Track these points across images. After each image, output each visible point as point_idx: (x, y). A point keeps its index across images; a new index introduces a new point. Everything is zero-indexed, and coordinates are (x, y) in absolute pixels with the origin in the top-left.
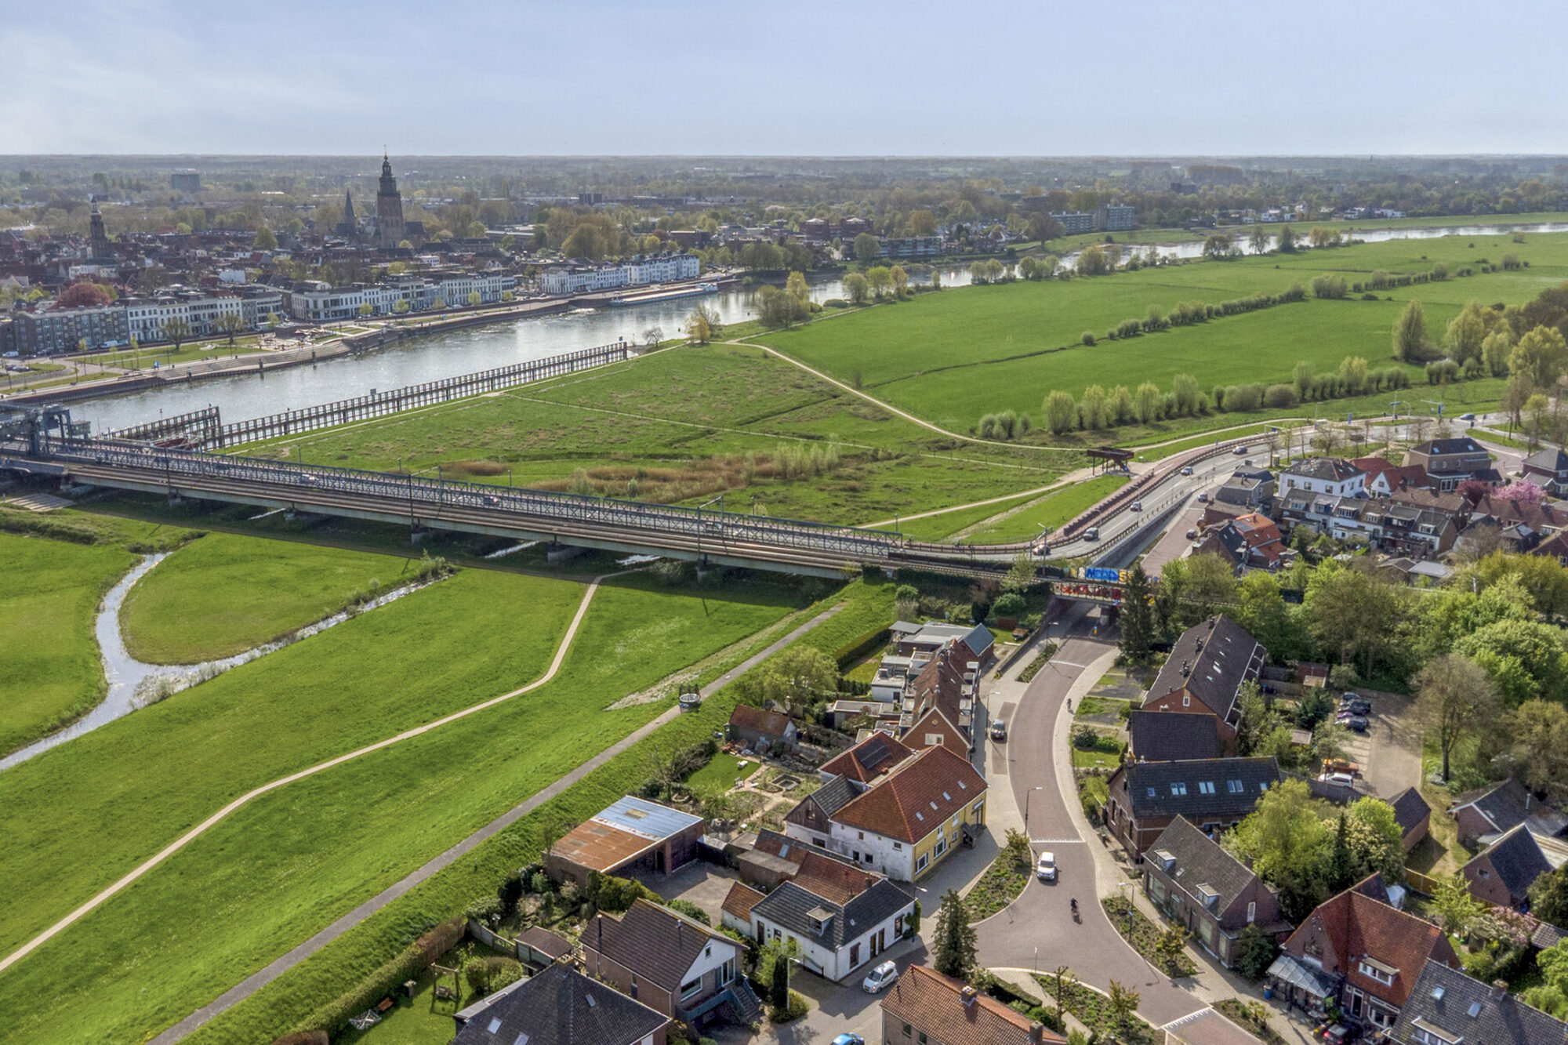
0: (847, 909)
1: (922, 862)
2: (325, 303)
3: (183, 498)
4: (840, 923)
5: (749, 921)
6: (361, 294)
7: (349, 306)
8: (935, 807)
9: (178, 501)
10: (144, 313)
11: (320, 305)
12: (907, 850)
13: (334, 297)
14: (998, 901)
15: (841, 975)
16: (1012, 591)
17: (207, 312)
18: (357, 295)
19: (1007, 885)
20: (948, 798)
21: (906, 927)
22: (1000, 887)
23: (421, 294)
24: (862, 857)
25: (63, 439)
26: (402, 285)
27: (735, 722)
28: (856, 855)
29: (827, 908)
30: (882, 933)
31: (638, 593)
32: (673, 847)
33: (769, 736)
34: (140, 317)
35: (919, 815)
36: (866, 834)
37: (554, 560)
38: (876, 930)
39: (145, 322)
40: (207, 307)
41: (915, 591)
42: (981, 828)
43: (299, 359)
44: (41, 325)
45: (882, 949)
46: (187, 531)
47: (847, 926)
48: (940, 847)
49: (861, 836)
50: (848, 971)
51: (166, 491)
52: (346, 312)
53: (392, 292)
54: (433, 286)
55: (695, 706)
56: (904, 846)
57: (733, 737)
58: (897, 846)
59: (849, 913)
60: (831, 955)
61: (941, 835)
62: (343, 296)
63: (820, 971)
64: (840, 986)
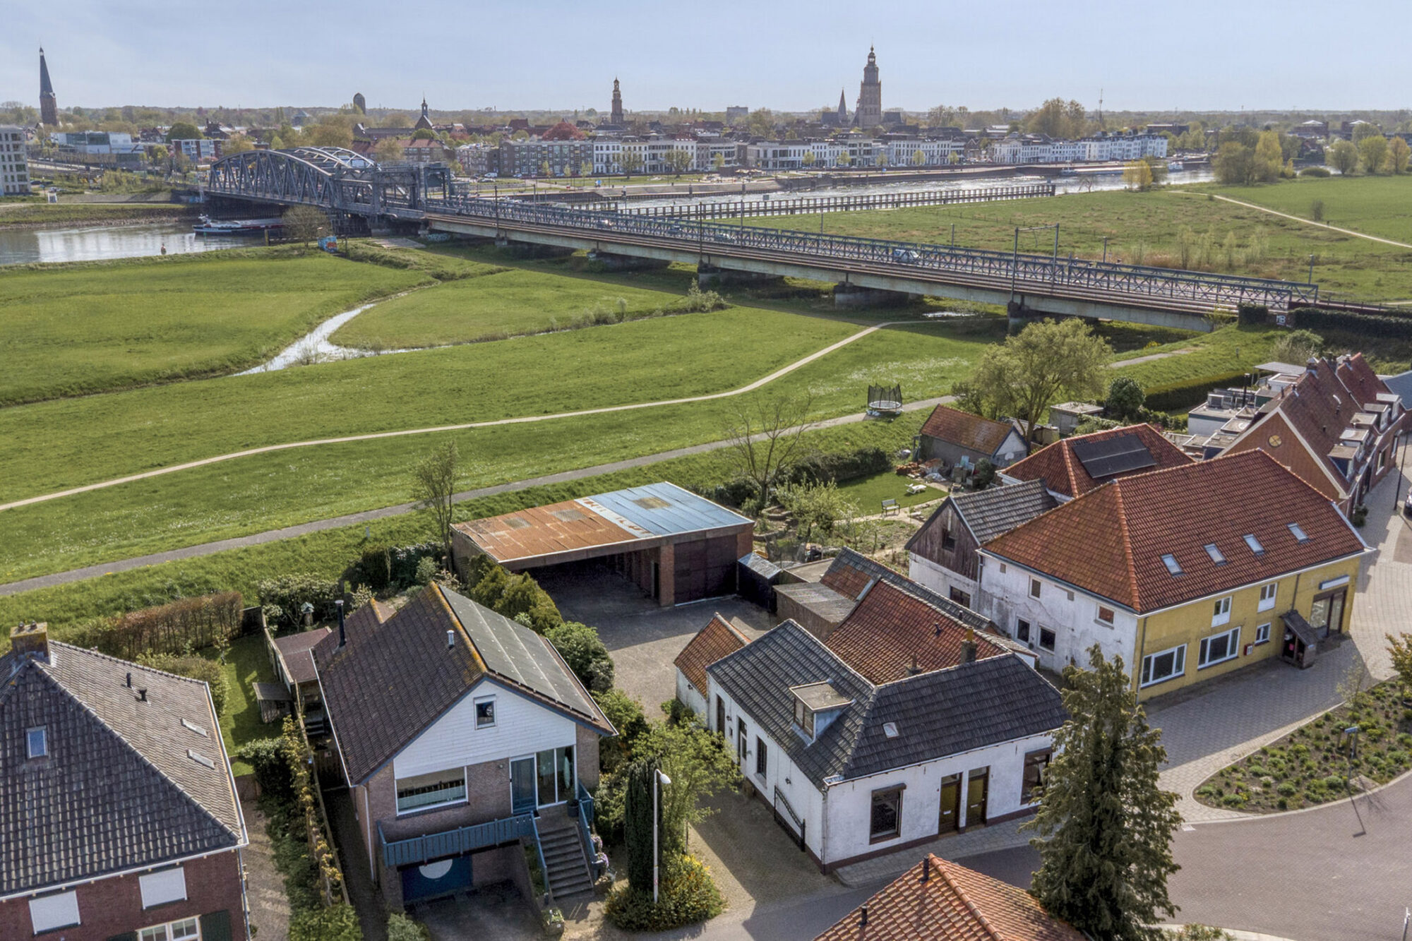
0: (882, 697)
1: (1164, 665)
2: (775, 153)
4: (856, 725)
5: (704, 693)
6: (810, 148)
7: (797, 158)
8: (1217, 557)
10: (608, 148)
12: (1126, 625)
13: (783, 148)
14: (1334, 777)
15: (839, 850)
17: (664, 152)
18: (806, 148)
19: (1370, 752)
20: (1255, 547)
22: (1346, 750)
23: (868, 152)
24: (1035, 635)
25: (444, 201)
26: (850, 142)
27: (928, 431)
28: (1024, 627)
29: (843, 686)
30: (981, 778)
33: (975, 453)
34: (605, 152)
35: (1170, 562)
36: (1047, 587)
37: (841, 304)
38: (963, 763)
39: (607, 156)
40: (664, 147)
41: (1318, 339)
42: (1335, 636)
43: (730, 190)
44: (519, 152)
45: (979, 817)
46: (495, 267)
47: (872, 737)
48: (1219, 648)
49: (1036, 589)
50: (863, 846)
51: (495, 233)
52: (793, 163)
53: (839, 148)
54: (880, 145)
56: (1120, 616)
57: (924, 455)
58: (1106, 616)
59: (885, 707)
60: (816, 795)
61: (1222, 619)
62: (791, 148)
63: (799, 831)
64: (836, 879)
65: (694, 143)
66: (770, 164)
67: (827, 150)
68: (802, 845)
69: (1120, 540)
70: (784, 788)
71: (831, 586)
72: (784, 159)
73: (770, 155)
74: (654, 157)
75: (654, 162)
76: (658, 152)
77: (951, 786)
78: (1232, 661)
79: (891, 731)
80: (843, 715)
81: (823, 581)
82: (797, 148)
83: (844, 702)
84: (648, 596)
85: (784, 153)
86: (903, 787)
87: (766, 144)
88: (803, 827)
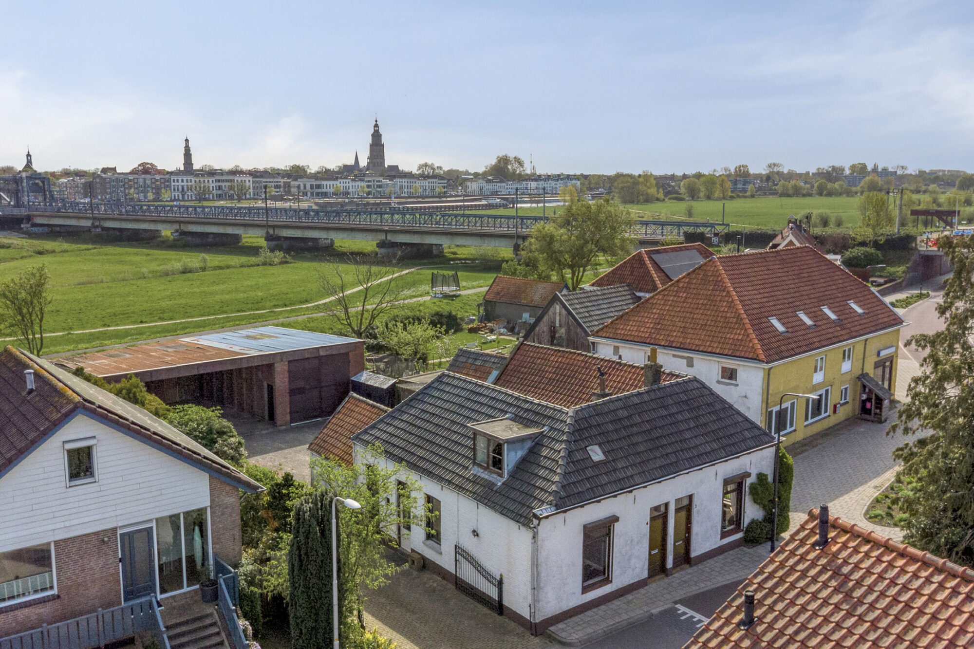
1: (781, 420)
6: (338, 183)
7: (329, 190)
8: (808, 321)
10: (182, 181)
12: (751, 380)
13: (318, 183)
17: (228, 184)
20: (831, 315)
21: (752, 512)
23: (380, 186)
26: (366, 179)
29: (529, 417)
30: (686, 508)
32: (293, 376)
35: (776, 323)
36: (665, 358)
38: (667, 492)
39: (183, 187)
40: (227, 181)
48: (817, 407)
51: (90, 223)
52: (326, 193)
54: (388, 182)
55: (450, 297)
56: (745, 372)
57: (487, 319)
60: (521, 537)
61: (819, 377)
62: (324, 183)
63: (493, 593)
65: (251, 179)
66: (309, 194)
67: (350, 185)
68: (499, 608)
69: (731, 305)
70: (469, 544)
72: (319, 190)
73: (308, 187)
74: (220, 188)
75: (220, 192)
76: (223, 184)
77: (659, 516)
78: (828, 419)
79: (597, 454)
80: (536, 444)
82: (328, 183)
83: (534, 431)
84: (261, 420)
85: (319, 187)
86: (615, 519)
87: (304, 180)
88: (500, 584)
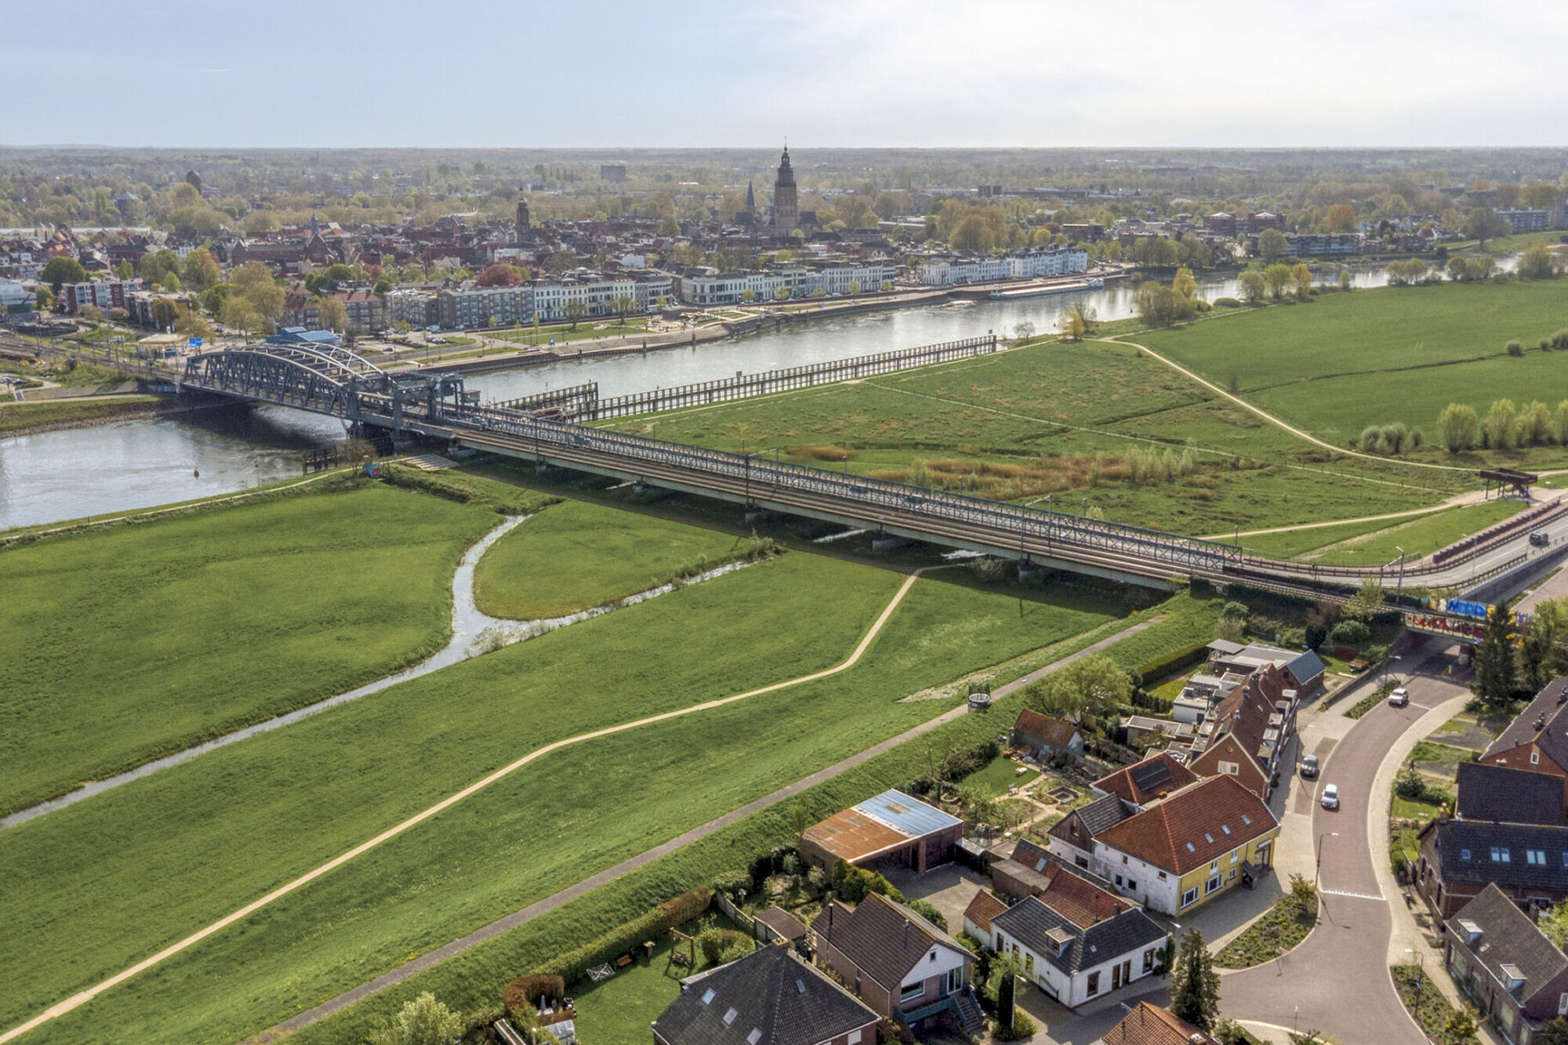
0: (1089, 934)
1: (1190, 897)
2: (712, 288)
3: (549, 466)
4: (1079, 948)
5: (989, 931)
6: (746, 281)
7: (733, 292)
8: (1211, 840)
9: (544, 468)
10: (548, 294)
11: (707, 290)
12: (1173, 881)
13: (720, 282)
14: (1268, 950)
15: (1076, 1002)
16: (1355, 618)
17: (604, 294)
18: (742, 281)
19: (1283, 934)
20: (1227, 831)
21: (1156, 963)
22: (1274, 935)
23: (803, 282)
24: (1125, 883)
25: (456, 406)
26: (785, 272)
27: (1020, 727)
28: (1119, 880)
29: (1068, 929)
30: (1128, 965)
31: (956, 589)
32: (928, 847)
33: (1052, 744)
34: (545, 297)
35: (1190, 846)
36: (1131, 859)
37: (878, 549)
38: (1120, 960)
39: (548, 301)
40: (604, 289)
41: (1244, 609)
42: (1266, 869)
43: (680, 340)
44: (460, 303)
45: (1126, 982)
46: (548, 496)
47: (1086, 953)
48: (1213, 884)
49: (1125, 860)
50: (1085, 999)
51: (534, 458)
52: (730, 297)
53: (776, 280)
54: (815, 274)
55: (984, 707)
56: (1169, 875)
57: (1017, 742)
58: (1163, 875)
59: (1090, 939)
60: (1067, 979)
61: (1215, 870)
62: (728, 282)
63: (1055, 995)
64: (1076, 1013)
65: (633, 283)
66: (708, 301)
67: (763, 283)
68: (1056, 1000)
69: (1167, 837)
70: (1046, 976)
71: (1018, 860)
72: (721, 293)
74: (594, 299)
75: (594, 305)
76: (598, 294)
77: (1117, 969)
78: (1220, 888)
79: (1094, 949)
80: (1071, 944)
81: (1012, 857)
82: (734, 282)
83: (1071, 937)
85: (721, 288)
86: (1099, 972)
87: (703, 279)
88: (1057, 993)
